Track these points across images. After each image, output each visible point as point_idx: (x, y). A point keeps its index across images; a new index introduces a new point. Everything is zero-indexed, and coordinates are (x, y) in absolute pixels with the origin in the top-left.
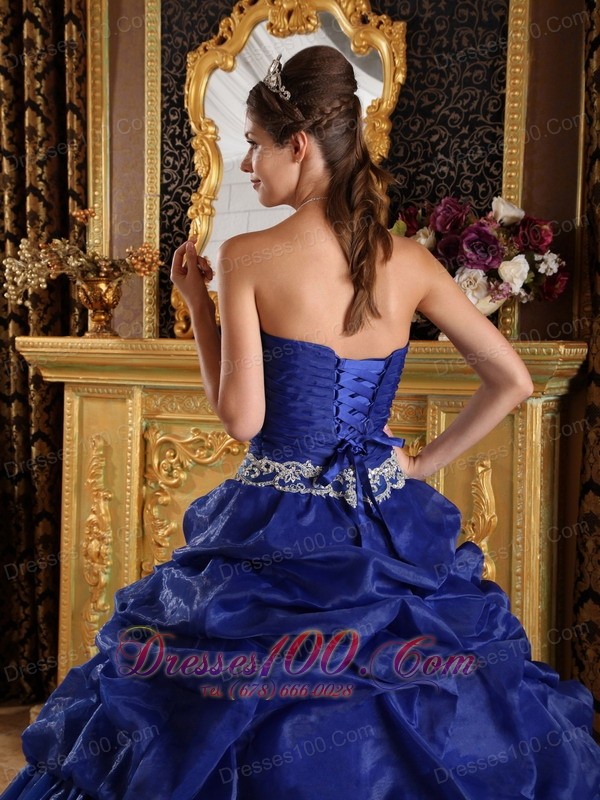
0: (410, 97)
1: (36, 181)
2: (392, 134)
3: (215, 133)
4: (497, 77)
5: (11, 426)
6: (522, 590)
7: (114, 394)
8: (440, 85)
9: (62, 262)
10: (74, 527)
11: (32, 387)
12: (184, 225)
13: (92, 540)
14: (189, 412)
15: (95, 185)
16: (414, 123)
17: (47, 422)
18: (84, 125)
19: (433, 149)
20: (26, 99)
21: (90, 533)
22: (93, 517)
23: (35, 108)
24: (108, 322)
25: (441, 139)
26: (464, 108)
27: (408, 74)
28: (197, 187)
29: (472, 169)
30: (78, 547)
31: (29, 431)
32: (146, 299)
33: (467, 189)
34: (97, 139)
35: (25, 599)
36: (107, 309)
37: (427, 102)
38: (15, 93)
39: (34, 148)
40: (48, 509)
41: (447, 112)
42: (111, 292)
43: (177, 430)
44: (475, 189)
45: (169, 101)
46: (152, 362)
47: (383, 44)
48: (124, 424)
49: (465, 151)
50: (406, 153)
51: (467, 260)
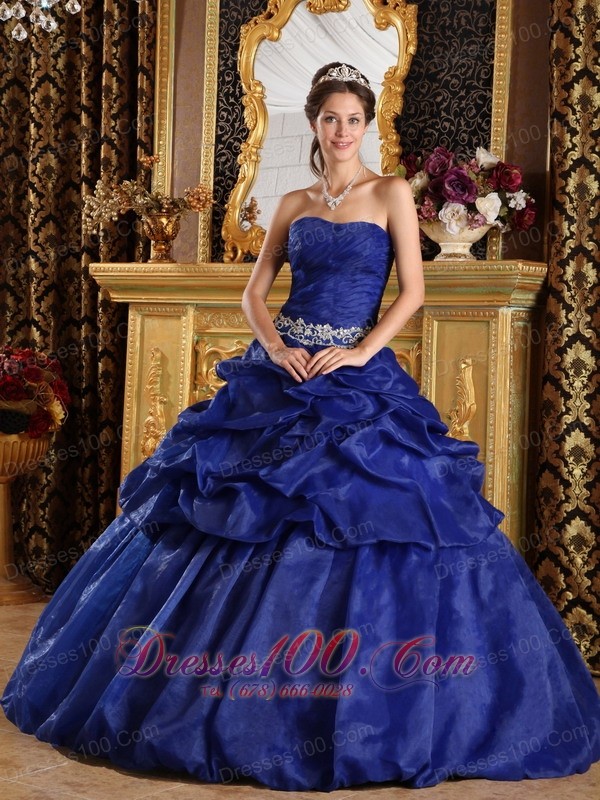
0: (420, 65)
1: (110, 132)
2: (405, 95)
3: (262, 93)
4: (487, 51)
5: (80, 346)
6: (493, 463)
7: (171, 312)
8: (444, 56)
9: (130, 200)
10: (134, 427)
11: (100, 310)
12: (235, 170)
13: (148, 439)
14: (233, 327)
15: (160, 135)
16: (423, 87)
17: (112, 341)
18: (152, 84)
19: (438, 108)
20: (104, 62)
21: (147, 433)
22: (150, 418)
23: (111, 69)
24: (167, 251)
25: (444, 100)
26: (462, 75)
27: (418, 46)
28: (246, 137)
29: (468, 124)
30: (137, 445)
31: (96, 349)
32: (201, 233)
33: (464, 141)
34: (163, 96)
35: (88, 500)
36: (167, 240)
37: (434, 70)
38: (94, 57)
39: (109, 104)
40: (111, 418)
41: (449, 78)
42: (171, 226)
43: (223, 342)
44: (470, 140)
45: (225, 64)
46: (203, 283)
47: (398, 22)
48: (179, 338)
49: (463, 110)
50: (416, 112)
51: (449, 196)
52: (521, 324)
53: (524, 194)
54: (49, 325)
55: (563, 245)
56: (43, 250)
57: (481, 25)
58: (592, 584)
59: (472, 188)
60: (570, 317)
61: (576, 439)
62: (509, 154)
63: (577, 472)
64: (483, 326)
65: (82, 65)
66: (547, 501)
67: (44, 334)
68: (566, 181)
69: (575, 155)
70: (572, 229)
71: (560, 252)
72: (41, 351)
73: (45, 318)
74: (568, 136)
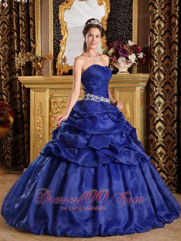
0: (112, 16)
1: (23, 38)
2: (107, 25)
3: (66, 25)
4: (131, 11)
5: (17, 100)
7: (42, 90)
8: (118, 13)
9: (29, 58)
10: (33, 124)
11: (22, 90)
12: (59, 48)
13: (37, 127)
14: (60, 94)
15: (37, 38)
16: (112, 22)
17: (26, 98)
18: (34, 23)
19: (117, 28)
20: (20, 17)
21: (37, 125)
22: (38, 121)
23: (22, 19)
24: (40, 72)
25: (119, 26)
26: (124, 18)
27: (111, 10)
28: (62, 38)
29: (126, 33)
30: (34, 128)
31: (22, 101)
32: (50, 66)
33: (125, 38)
34: (38, 26)
35: (22, 144)
36: (40, 69)
37: (115, 17)
38: (17, 15)
39: (22, 29)
40: (27, 121)
41: (120, 19)
42: (41, 65)
43: (58, 98)
44: (127, 38)
45: (55, 17)
46: (51, 82)
47: (105, 3)
48: (45, 98)
49: (124, 29)
50: (111, 29)
51: (120, 55)
52: (143, 91)
53: (142, 54)
54: (8, 94)
55: (154, 68)
56: (5, 72)
57: (129, 3)
58: (165, 166)
59: (127, 53)
60: (157, 89)
61: (159, 124)
62: (138, 42)
63: (160, 134)
64: (132, 93)
65: (14, 18)
66: (152, 143)
67: (7, 97)
68: (154, 49)
69: (157, 42)
70: (157, 64)
71: (153, 70)
72: (6, 102)
73: (7, 92)
74: (155, 36)
